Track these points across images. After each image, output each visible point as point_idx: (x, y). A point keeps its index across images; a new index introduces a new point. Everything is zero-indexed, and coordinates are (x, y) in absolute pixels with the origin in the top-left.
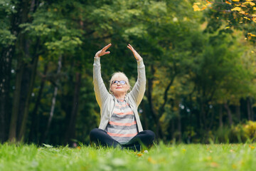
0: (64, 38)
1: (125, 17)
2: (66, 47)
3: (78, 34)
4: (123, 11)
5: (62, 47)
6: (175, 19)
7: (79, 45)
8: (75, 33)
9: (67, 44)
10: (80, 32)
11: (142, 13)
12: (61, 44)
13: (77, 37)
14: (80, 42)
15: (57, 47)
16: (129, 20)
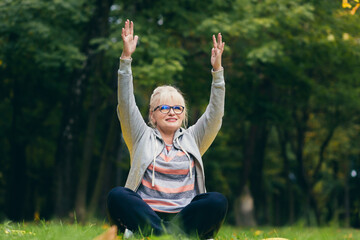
0: (156, 61)
1: (250, 30)
2: (160, 74)
3: (177, 56)
4: (247, 21)
5: (152, 74)
6: (331, 38)
7: (178, 72)
8: (174, 54)
9: (161, 70)
10: (180, 53)
11: (276, 24)
12: (152, 71)
13: (176, 59)
14: (181, 68)
15: (145, 74)
16: (256, 36)
